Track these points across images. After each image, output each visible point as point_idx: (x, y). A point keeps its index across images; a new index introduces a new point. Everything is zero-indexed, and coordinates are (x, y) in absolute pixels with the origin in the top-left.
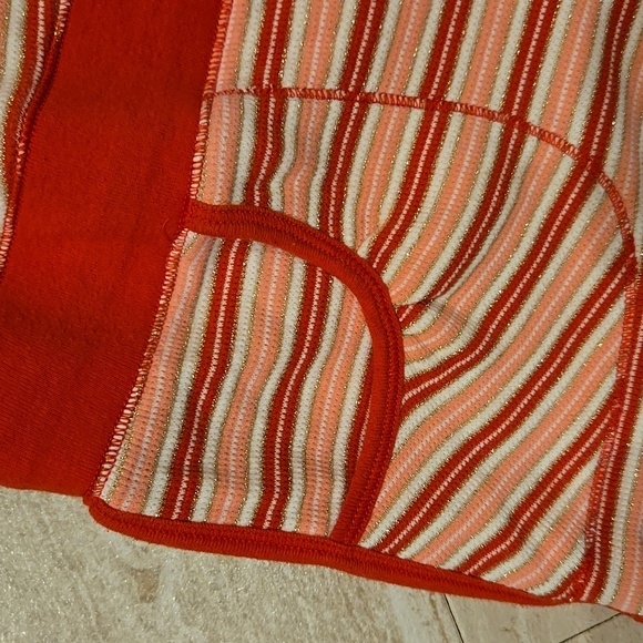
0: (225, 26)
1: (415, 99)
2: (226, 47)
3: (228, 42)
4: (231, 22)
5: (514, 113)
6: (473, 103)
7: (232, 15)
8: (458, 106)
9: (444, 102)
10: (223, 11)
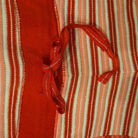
0: (56, 130)
1: (102, 137)
2: (57, 136)
3: (57, 134)
4: (57, 129)
5: (125, 135)
6: (116, 134)
7: (57, 128)
8: (112, 136)
9: (109, 136)
10: (55, 127)
